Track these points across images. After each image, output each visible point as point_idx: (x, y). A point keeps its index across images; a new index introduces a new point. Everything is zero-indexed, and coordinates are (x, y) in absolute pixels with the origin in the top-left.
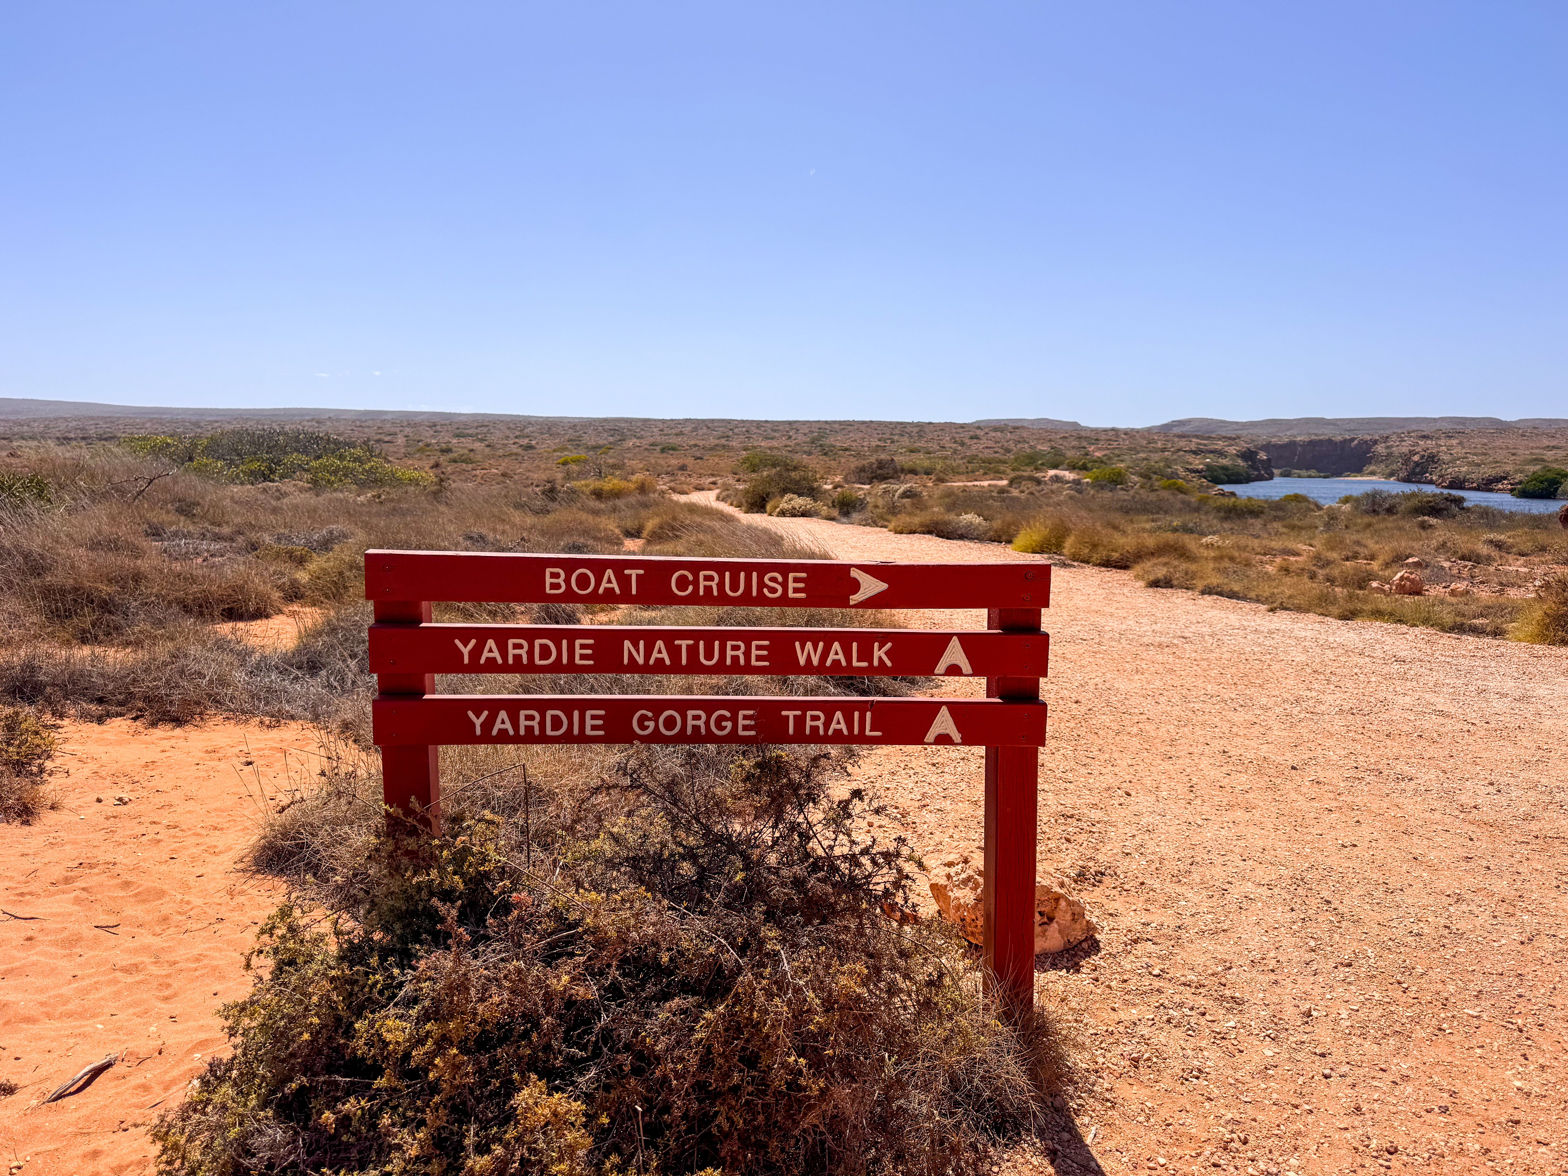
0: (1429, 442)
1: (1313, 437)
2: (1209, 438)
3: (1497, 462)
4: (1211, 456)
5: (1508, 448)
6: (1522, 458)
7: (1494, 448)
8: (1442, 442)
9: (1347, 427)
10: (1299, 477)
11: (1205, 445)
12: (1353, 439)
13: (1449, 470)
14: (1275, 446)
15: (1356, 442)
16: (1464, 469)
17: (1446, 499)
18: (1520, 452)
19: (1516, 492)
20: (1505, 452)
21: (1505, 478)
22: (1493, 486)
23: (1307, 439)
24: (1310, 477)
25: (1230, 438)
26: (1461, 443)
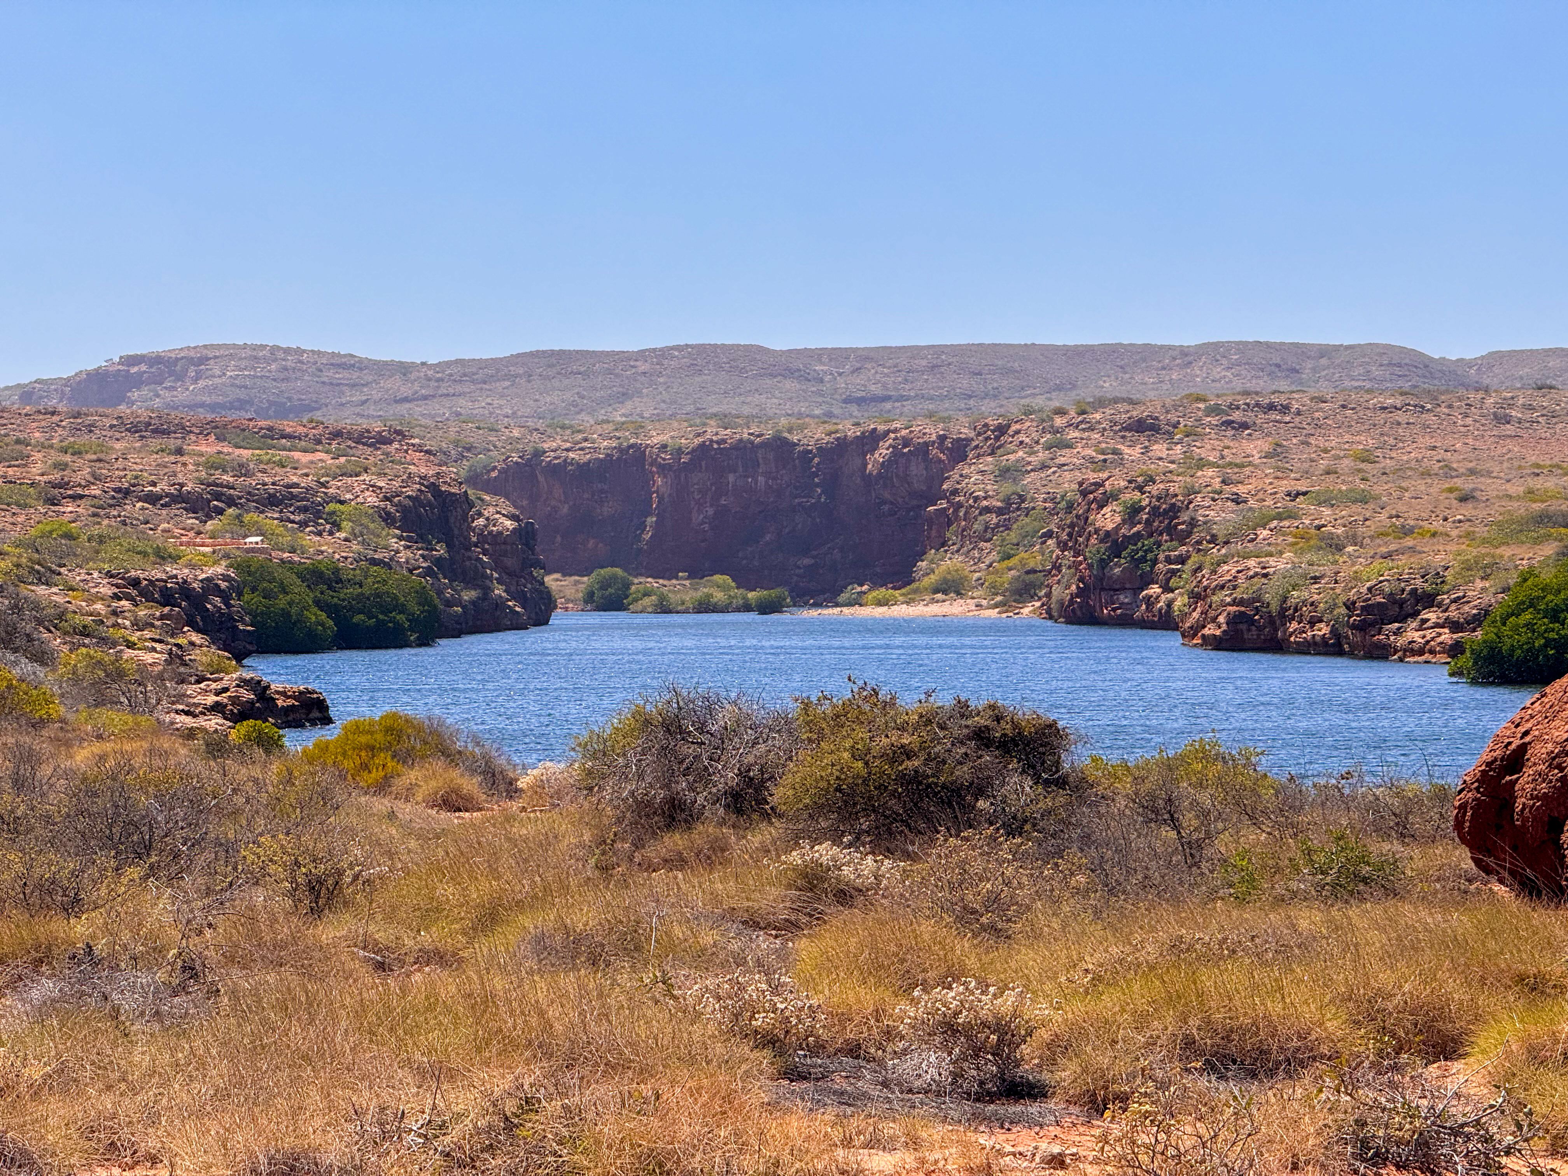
0: (1159, 449)
1: (713, 432)
2: (272, 436)
3: (1407, 531)
4: (270, 519)
5: (1448, 471)
6: (1495, 512)
7: (1400, 471)
8: (1206, 450)
9: (857, 384)
10: (664, 608)
11: (242, 470)
12: (871, 440)
13: (1228, 570)
14: (557, 471)
15: (883, 452)
16: (1279, 564)
17: (981, 737)
18: (1490, 487)
19: (1465, 660)
20: (1437, 486)
21: (1428, 600)
22: (1388, 634)
23: (690, 442)
24: (705, 607)
25: (362, 438)
26: (1276, 453)
